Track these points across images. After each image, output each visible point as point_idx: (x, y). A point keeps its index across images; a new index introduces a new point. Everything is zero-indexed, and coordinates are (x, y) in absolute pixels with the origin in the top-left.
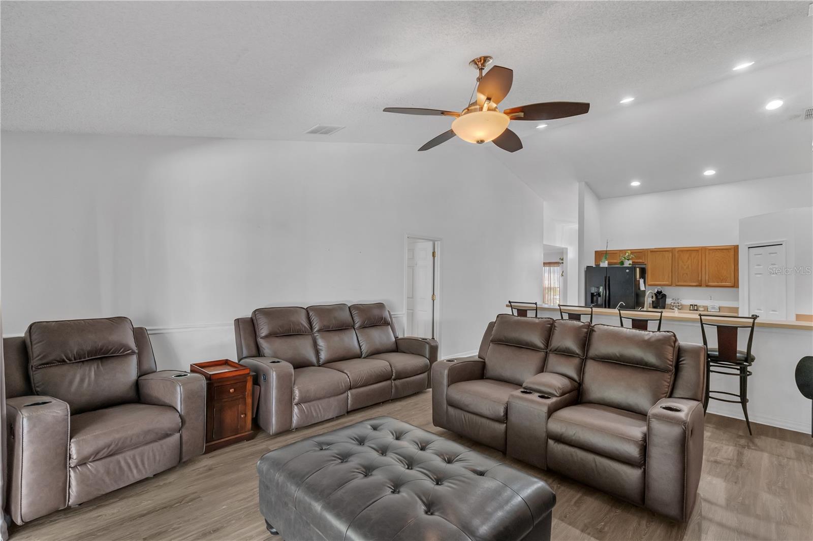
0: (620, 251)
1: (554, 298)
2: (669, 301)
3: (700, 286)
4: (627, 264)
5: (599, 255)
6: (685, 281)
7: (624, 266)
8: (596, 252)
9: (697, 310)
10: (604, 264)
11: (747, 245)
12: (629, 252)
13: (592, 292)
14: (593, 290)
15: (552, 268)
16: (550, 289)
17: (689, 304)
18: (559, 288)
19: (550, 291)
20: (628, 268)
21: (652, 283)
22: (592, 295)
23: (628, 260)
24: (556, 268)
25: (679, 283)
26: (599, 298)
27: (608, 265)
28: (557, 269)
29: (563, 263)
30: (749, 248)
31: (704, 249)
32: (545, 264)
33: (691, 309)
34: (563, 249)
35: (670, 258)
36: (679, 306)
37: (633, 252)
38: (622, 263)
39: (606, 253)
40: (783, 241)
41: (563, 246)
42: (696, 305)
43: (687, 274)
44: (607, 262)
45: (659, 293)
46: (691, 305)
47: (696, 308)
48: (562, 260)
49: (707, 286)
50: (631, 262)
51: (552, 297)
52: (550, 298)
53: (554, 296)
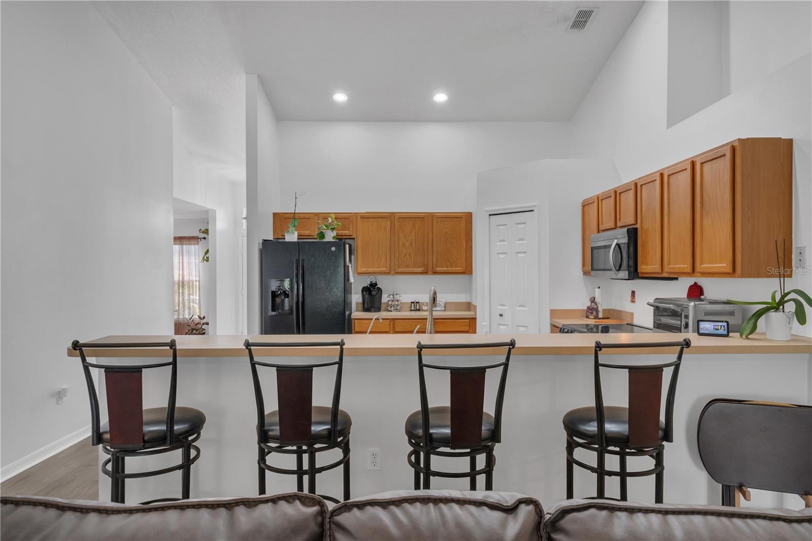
0: (316, 214)
1: (189, 300)
2: (385, 299)
3: (425, 273)
4: (330, 236)
5: (281, 220)
6: (407, 266)
7: (324, 240)
8: (275, 215)
9: (419, 310)
10: (292, 237)
11: (487, 211)
12: (333, 216)
13: (274, 289)
14: (274, 285)
15: (184, 246)
16: (182, 284)
17: (410, 302)
18: (199, 281)
19: (183, 287)
20: (330, 244)
21: (364, 270)
22: (274, 295)
23: (333, 229)
24: (193, 246)
25: (400, 270)
26: (287, 300)
27: (298, 239)
28: (194, 251)
29: (205, 238)
30: (490, 215)
31: (431, 216)
32: (176, 239)
33: (412, 309)
34: (207, 212)
35: (388, 229)
36: (397, 305)
37: (339, 217)
38: (322, 235)
39: (294, 218)
40: (535, 206)
41: (209, 206)
42: (418, 303)
43: (410, 254)
44: (296, 233)
45: (373, 285)
46: (412, 303)
47: (418, 308)
48: (206, 232)
49: (435, 273)
50: (334, 233)
51: (186, 297)
52: (183, 300)
53: (189, 295)
